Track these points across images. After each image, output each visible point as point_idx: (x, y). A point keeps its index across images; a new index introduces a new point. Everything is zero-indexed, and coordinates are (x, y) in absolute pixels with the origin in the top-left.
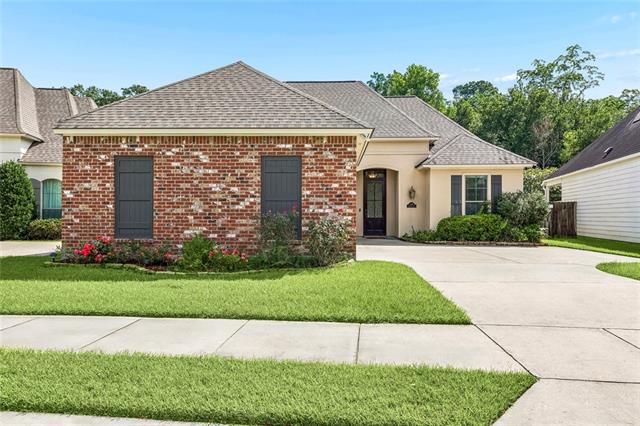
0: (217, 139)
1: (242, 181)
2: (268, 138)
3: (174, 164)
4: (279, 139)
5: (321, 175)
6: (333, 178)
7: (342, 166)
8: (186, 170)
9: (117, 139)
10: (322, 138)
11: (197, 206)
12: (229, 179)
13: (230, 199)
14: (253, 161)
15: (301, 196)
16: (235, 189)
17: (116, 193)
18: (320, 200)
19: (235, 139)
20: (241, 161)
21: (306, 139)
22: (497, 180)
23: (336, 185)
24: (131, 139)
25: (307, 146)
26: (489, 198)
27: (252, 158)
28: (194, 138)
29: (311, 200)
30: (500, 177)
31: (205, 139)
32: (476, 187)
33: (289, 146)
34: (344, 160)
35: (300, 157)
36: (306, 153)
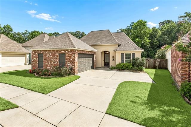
0: (52, 50)
1: (56, 58)
2: (60, 50)
3: (46, 55)
4: (62, 50)
5: (69, 57)
6: (71, 58)
7: (72, 55)
8: (48, 56)
9: (38, 50)
10: (69, 50)
11: (49, 63)
12: (54, 58)
13: (54, 62)
14: (58, 54)
15: (65, 61)
16: (55, 60)
17: (38, 60)
18: (69, 62)
19: (55, 50)
20: (56, 54)
21: (66, 50)
22: (133, 54)
23: (71, 60)
24: (40, 50)
25: (66, 51)
26: (131, 59)
27: (57, 54)
28: (49, 50)
29: (67, 62)
30: (134, 53)
31: (50, 50)
32: (128, 56)
33: (63, 52)
34: (73, 54)
35: (65, 54)
36: (66, 53)
